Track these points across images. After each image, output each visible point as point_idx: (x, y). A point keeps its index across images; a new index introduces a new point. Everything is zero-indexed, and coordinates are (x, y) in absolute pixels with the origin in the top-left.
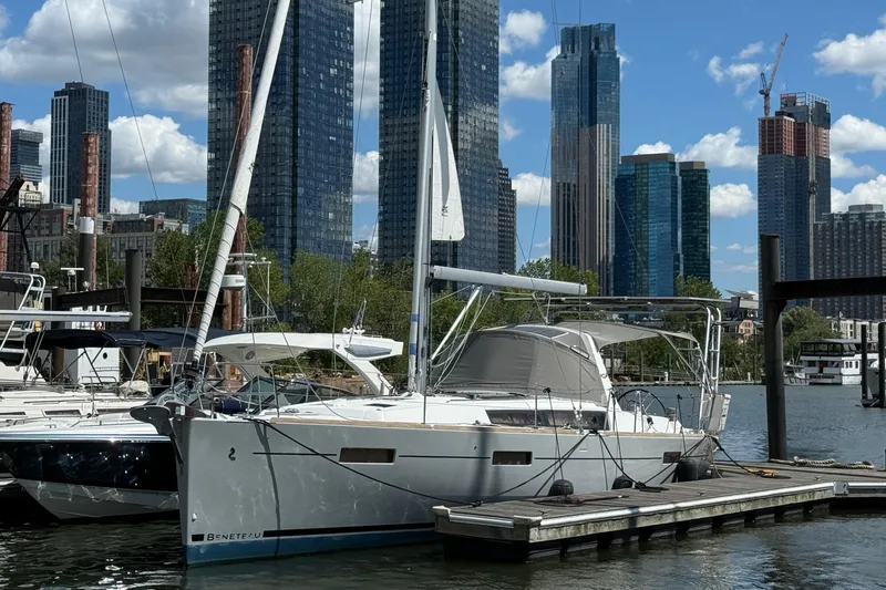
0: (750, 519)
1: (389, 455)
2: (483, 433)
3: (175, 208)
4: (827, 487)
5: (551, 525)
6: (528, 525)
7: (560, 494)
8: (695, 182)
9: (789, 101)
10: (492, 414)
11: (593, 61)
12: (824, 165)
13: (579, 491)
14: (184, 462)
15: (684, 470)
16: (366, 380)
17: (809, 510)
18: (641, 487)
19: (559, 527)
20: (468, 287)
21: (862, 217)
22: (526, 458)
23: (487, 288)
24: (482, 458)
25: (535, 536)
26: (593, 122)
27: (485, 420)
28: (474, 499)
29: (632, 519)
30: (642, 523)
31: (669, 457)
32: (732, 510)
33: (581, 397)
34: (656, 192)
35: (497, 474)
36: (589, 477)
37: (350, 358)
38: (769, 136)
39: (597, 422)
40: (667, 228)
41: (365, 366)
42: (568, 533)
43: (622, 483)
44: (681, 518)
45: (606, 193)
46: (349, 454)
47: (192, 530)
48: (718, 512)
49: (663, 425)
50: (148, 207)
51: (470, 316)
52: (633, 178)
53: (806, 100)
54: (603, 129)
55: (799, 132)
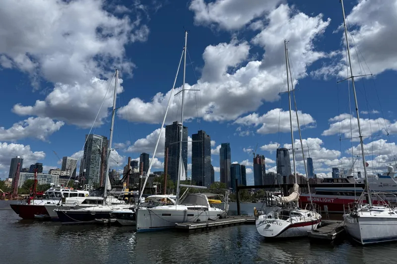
0: (229, 225)
1: (170, 215)
2: (185, 211)
4: (243, 220)
5: (192, 226)
6: (189, 226)
7: (198, 221)
8: (243, 168)
9: (258, 155)
10: (188, 208)
11: (226, 149)
12: (264, 165)
13: (201, 221)
14: (137, 216)
15: (220, 217)
16: (172, 202)
17: (240, 223)
18: (212, 220)
19: (194, 226)
20: (186, 188)
21: (271, 174)
22: (193, 215)
23: (189, 188)
24: (185, 215)
25: (190, 228)
26: (226, 158)
27: (187, 209)
28: (183, 222)
29: (207, 225)
30: (209, 226)
31: (218, 215)
32: (226, 224)
33: (203, 205)
34: (237, 170)
35: (187, 218)
36: (203, 218)
37: (170, 199)
38: (255, 161)
39: (207, 209)
40: (239, 175)
41: (172, 200)
42: (196, 227)
43: (209, 219)
44: (216, 225)
45: (229, 170)
46: (163, 215)
47: (138, 227)
48: (223, 224)
49: (217, 210)
50: (155, 173)
51: (186, 192)
53: (260, 155)
54: (228, 160)
55: (260, 160)
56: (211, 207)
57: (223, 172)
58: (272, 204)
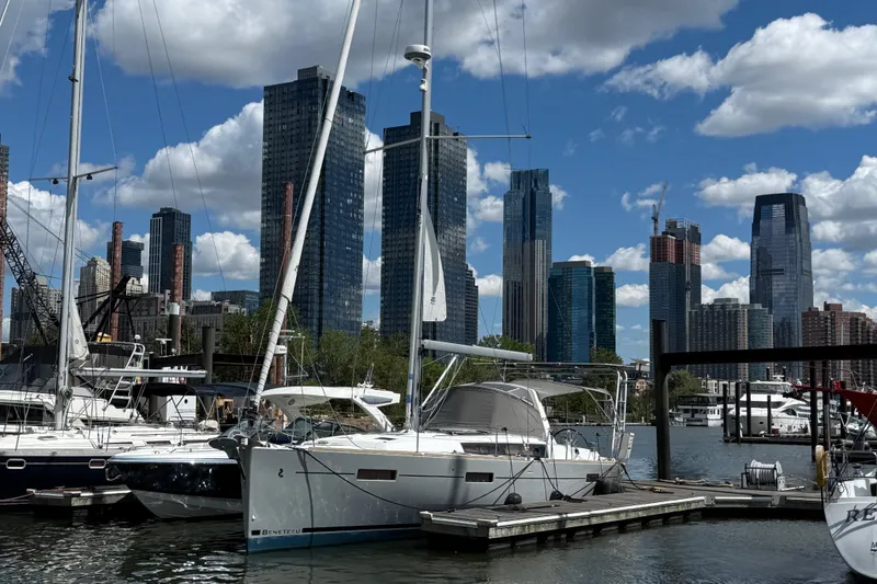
0: (645, 522)
1: (392, 474)
2: (458, 462)
3: (237, 297)
4: (699, 499)
5: (504, 526)
6: (488, 526)
7: (513, 504)
8: (605, 282)
9: (672, 225)
10: (465, 446)
11: (533, 195)
12: (696, 270)
13: (525, 503)
14: (247, 478)
15: (601, 486)
16: (373, 420)
17: (687, 516)
18: (568, 498)
19: (510, 527)
20: (448, 355)
21: (723, 307)
22: (489, 477)
23: (461, 356)
24: (457, 477)
25: (493, 534)
26: (533, 238)
27: (460, 450)
28: (450, 507)
29: (561, 522)
30: (569, 525)
31: (590, 478)
32: (632, 516)
33: (529, 434)
34: (577, 287)
35: (467, 490)
36: (533, 491)
37: (364, 405)
38: (658, 249)
39: (539, 451)
40: (585, 313)
41: (374, 410)
42: (515, 532)
43: (556, 496)
44: (595, 521)
45: (542, 286)
46: (363, 474)
47: (252, 527)
48: (623, 517)
49: (586, 455)
50: (218, 296)
51: (449, 375)
52: (562, 277)
53: (684, 224)
54: (539, 244)
55: (679, 246)
56: (560, 442)
57: (515, 297)
58: (748, 433)
